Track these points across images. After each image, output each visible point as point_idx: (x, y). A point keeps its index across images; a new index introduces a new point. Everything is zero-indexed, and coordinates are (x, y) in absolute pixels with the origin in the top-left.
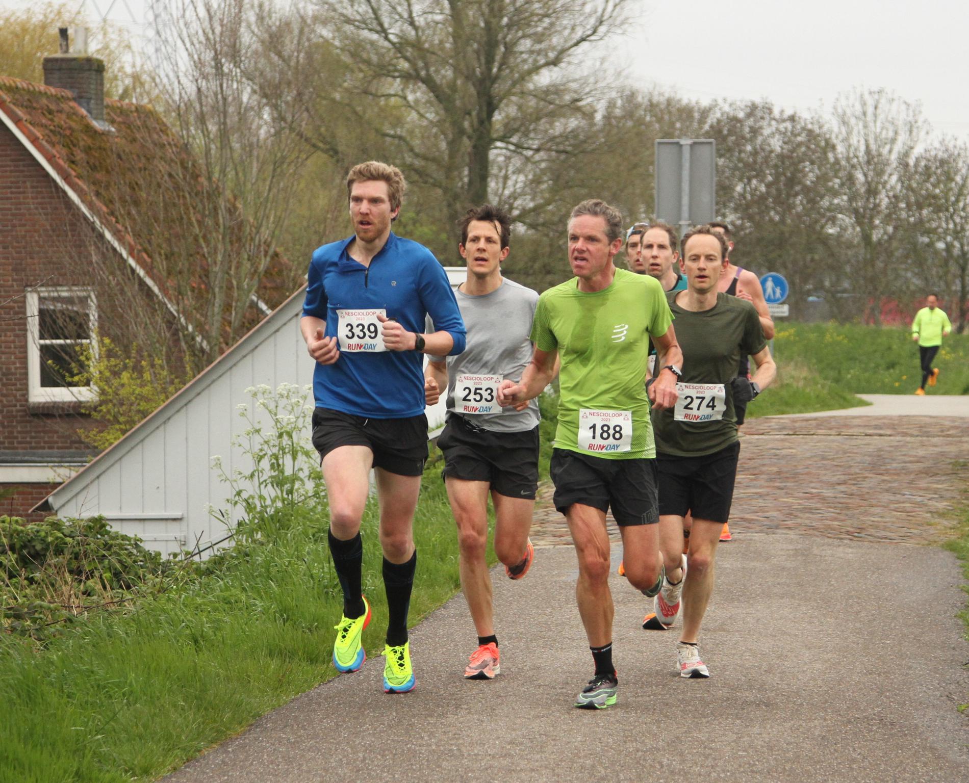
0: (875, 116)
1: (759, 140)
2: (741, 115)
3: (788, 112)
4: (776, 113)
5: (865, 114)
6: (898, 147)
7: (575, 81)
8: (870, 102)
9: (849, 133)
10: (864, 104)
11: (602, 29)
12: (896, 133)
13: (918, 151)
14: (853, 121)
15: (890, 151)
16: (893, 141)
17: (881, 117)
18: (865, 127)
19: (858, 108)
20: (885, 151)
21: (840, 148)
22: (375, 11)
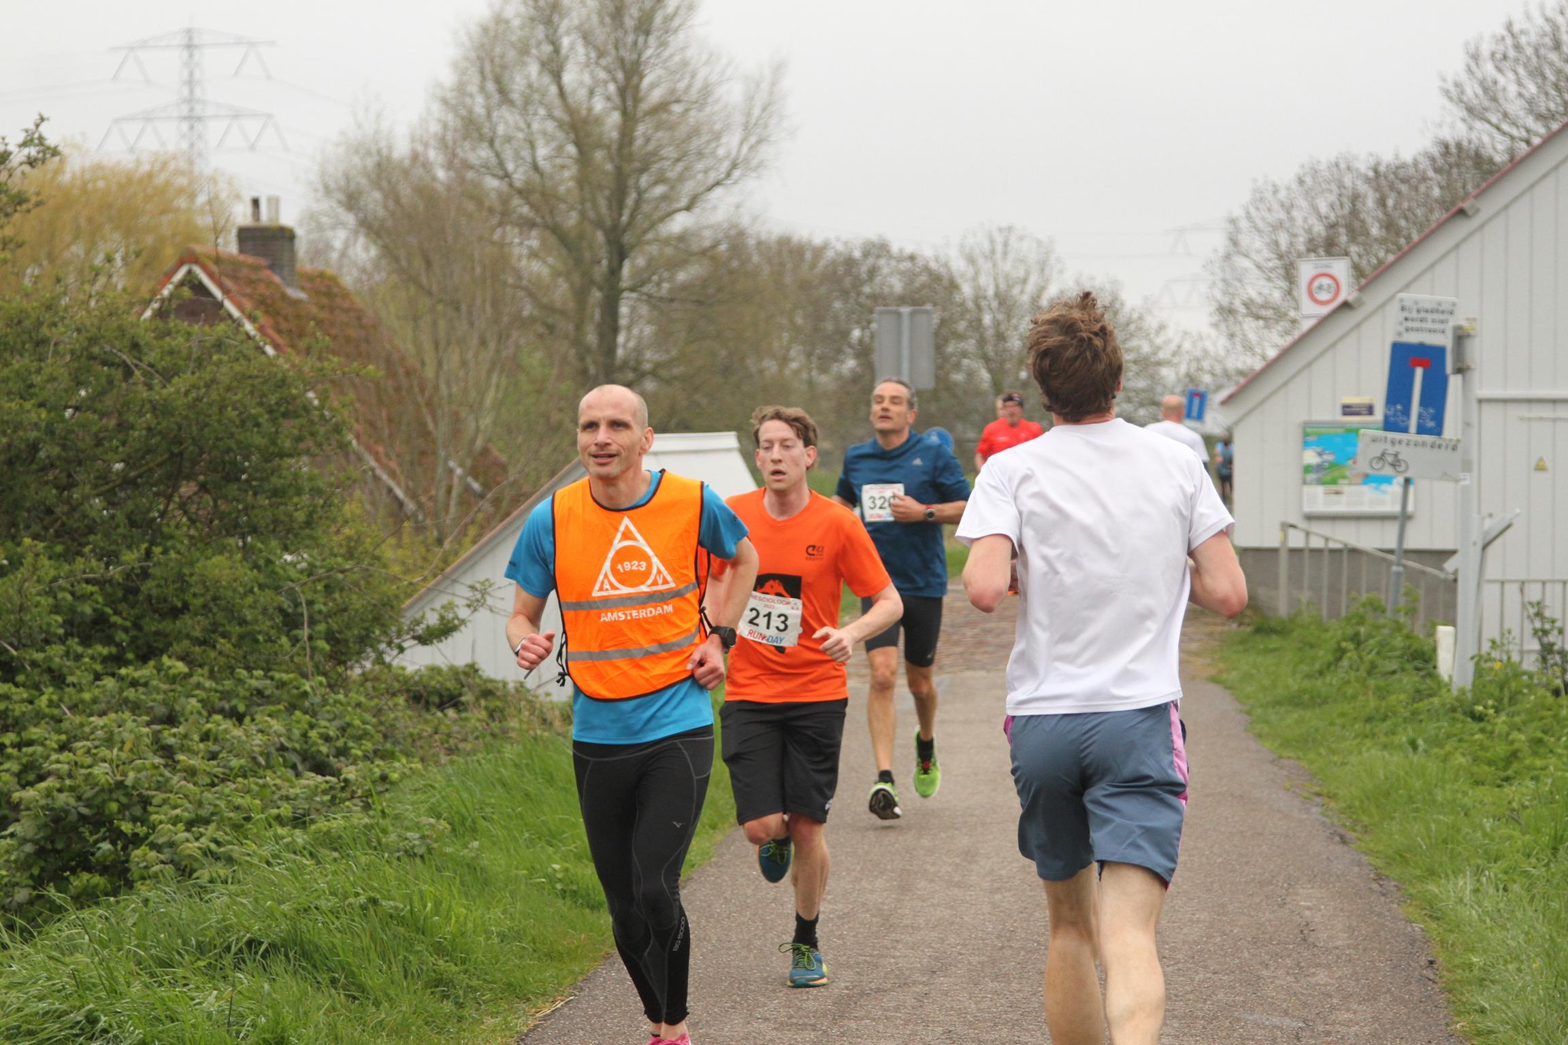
0: (1005, 254)
1: (878, 280)
2: (857, 254)
3: (909, 250)
4: (895, 249)
5: (993, 252)
6: (1030, 288)
7: (708, 227)
8: (999, 239)
9: (977, 273)
10: (992, 242)
11: (737, 173)
12: (1028, 273)
13: (1052, 291)
14: (981, 261)
15: (1022, 292)
16: (1024, 281)
17: (1011, 256)
18: (995, 265)
19: (986, 246)
20: (1016, 291)
21: (967, 290)
22: (498, 155)
